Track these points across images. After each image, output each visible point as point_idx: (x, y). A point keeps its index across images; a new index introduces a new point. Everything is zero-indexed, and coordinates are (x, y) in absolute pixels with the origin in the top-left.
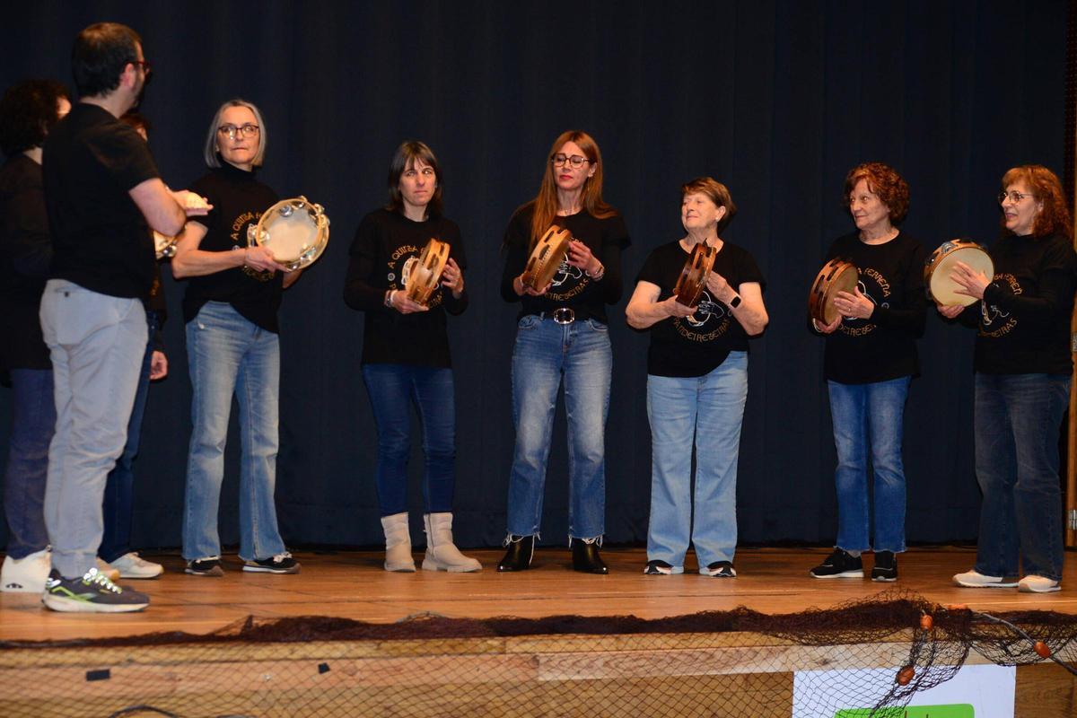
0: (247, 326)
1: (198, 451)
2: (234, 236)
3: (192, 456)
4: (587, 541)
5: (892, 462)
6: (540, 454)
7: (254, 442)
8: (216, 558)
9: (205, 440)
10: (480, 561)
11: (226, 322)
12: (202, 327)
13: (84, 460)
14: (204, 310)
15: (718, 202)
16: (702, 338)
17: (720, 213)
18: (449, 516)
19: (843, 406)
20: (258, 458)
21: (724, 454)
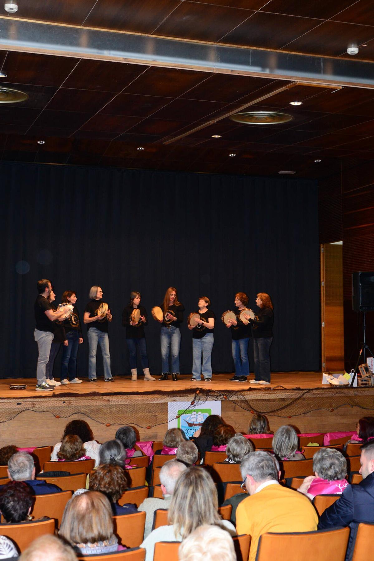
0: (100, 332)
1: (90, 357)
2: (95, 314)
3: (89, 358)
4: (174, 374)
5: (244, 356)
6: (166, 356)
7: (104, 355)
8: (96, 379)
9: (91, 355)
10: (155, 378)
11: (95, 331)
12: (90, 332)
13: (40, 362)
14: (90, 329)
15: (206, 302)
16: (199, 330)
17: (207, 304)
18: (148, 369)
19: (234, 345)
20: (105, 358)
21: (208, 354)
